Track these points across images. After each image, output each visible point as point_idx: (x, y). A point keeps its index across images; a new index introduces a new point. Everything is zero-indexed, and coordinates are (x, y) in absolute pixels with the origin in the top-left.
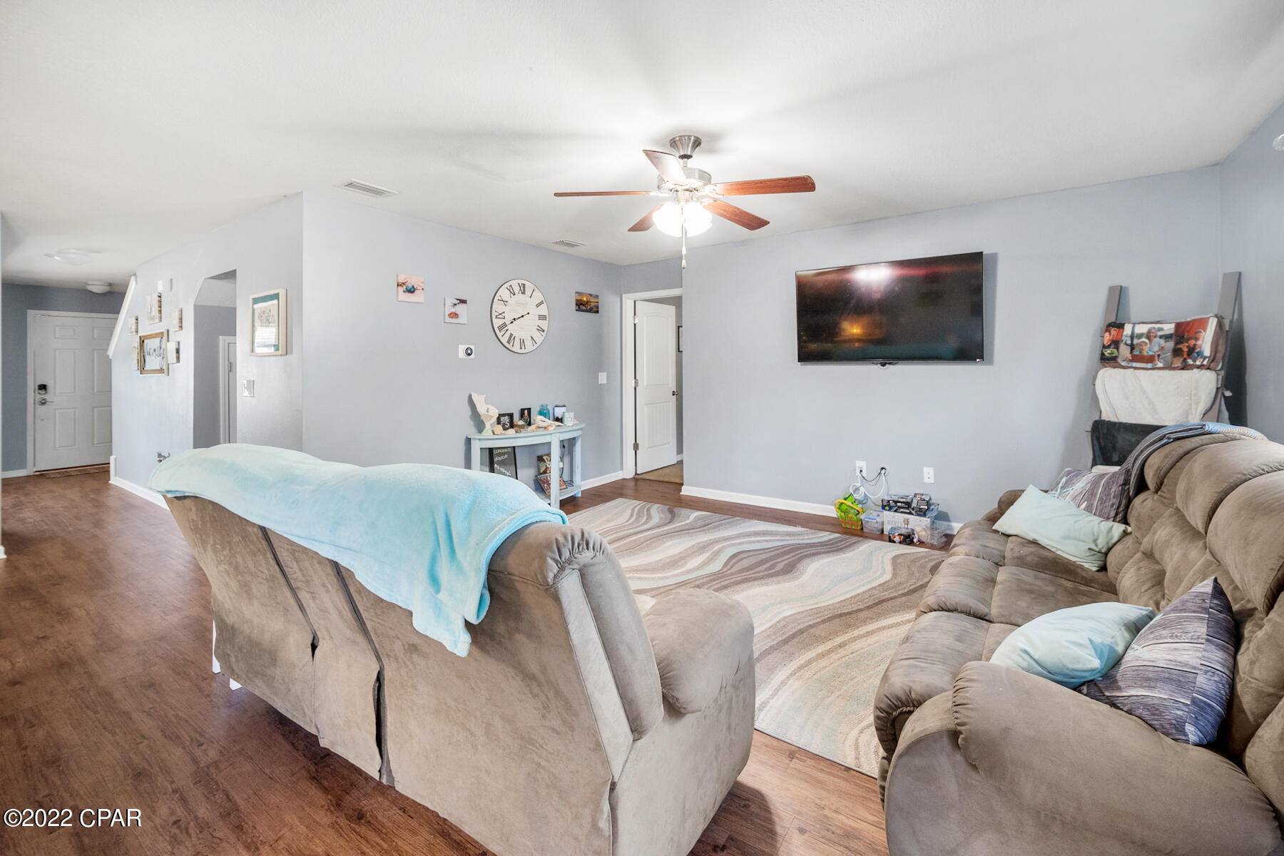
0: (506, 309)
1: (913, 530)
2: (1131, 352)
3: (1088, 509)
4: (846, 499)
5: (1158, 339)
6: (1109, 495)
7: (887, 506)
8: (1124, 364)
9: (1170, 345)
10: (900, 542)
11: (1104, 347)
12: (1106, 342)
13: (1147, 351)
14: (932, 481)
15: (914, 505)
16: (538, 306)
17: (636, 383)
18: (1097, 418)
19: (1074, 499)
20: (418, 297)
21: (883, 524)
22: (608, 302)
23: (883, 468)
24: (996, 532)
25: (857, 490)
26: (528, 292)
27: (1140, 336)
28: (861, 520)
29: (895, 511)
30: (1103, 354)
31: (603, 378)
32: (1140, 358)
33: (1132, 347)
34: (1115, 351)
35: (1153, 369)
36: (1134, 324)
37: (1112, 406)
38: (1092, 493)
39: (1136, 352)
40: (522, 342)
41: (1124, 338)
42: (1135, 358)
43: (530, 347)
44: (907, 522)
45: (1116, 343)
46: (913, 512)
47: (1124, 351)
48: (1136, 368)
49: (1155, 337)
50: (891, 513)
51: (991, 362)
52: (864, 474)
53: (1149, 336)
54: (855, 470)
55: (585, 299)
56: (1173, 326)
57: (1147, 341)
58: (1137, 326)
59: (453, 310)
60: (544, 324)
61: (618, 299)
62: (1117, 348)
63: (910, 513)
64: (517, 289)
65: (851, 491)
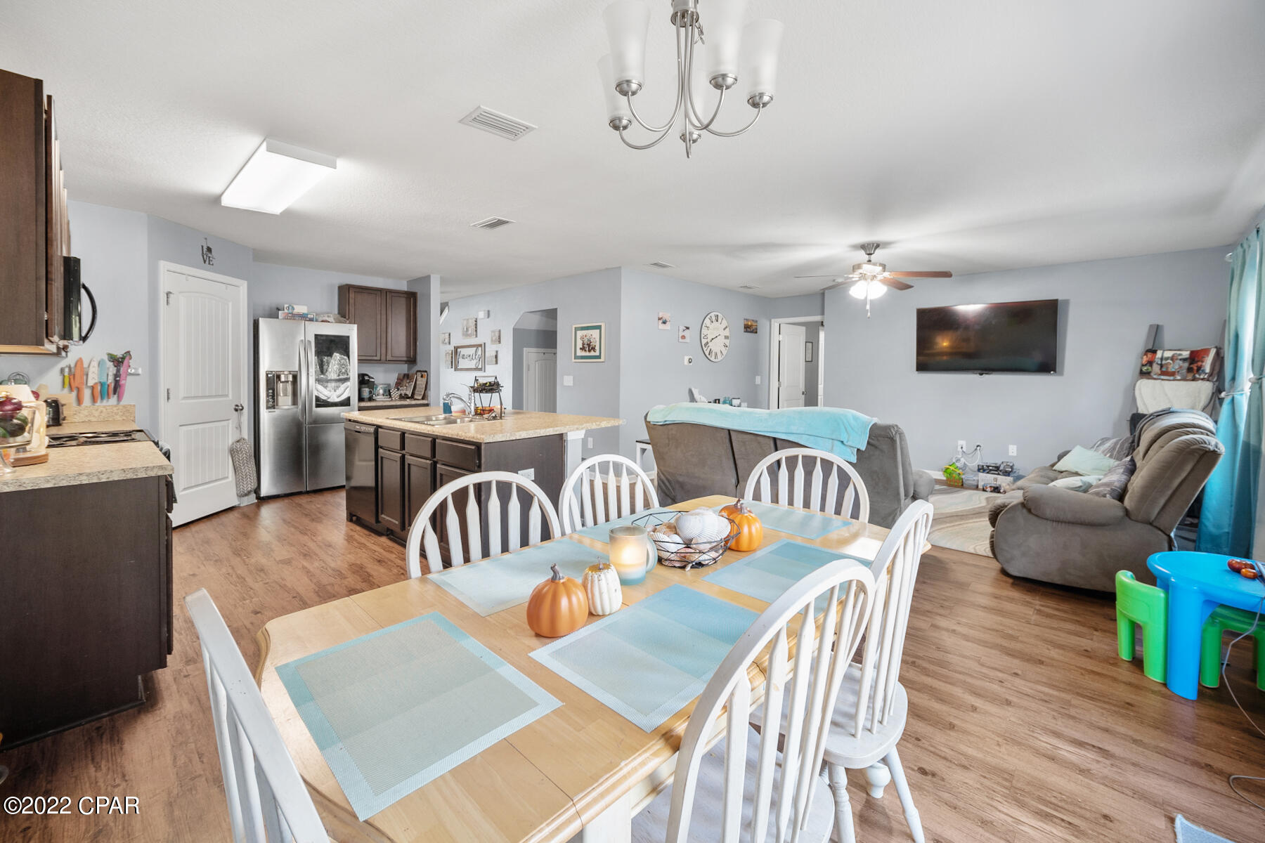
0: (708, 332)
1: (1000, 486)
2: (1161, 369)
3: (1111, 457)
4: (950, 466)
5: (1178, 361)
6: (1123, 448)
7: (982, 469)
8: (1155, 377)
9: (1186, 365)
10: (991, 491)
11: (1143, 365)
12: (1144, 362)
13: (1171, 369)
14: (1015, 454)
15: (1001, 468)
16: (724, 329)
17: (780, 384)
18: (1135, 412)
19: (1103, 452)
20: (667, 326)
21: (978, 481)
22: (763, 325)
23: (978, 446)
24: (1055, 470)
25: (958, 460)
26: (720, 320)
27: (1167, 359)
28: (962, 479)
29: (988, 473)
30: (1141, 370)
31: (758, 380)
32: (1166, 373)
33: (1162, 366)
34: (1150, 368)
35: (1173, 380)
36: (1164, 350)
37: (1144, 404)
38: (1114, 448)
39: (1164, 369)
40: (716, 354)
41: (1156, 360)
42: (1163, 373)
43: (720, 358)
44: (996, 480)
45: (1150, 363)
46: (1001, 473)
47: (1156, 368)
48: (1163, 380)
49: (1177, 359)
50: (985, 475)
51: (1061, 374)
52: (964, 449)
53: (1172, 358)
54: (957, 447)
55: (750, 324)
56: (1188, 353)
57: (1171, 362)
58: (1166, 352)
59: (683, 334)
60: (727, 342)
61: (768, 324)
62: (1151, 366)
63: (998, 474)
64: (714, 318)
65: (954, 461)
